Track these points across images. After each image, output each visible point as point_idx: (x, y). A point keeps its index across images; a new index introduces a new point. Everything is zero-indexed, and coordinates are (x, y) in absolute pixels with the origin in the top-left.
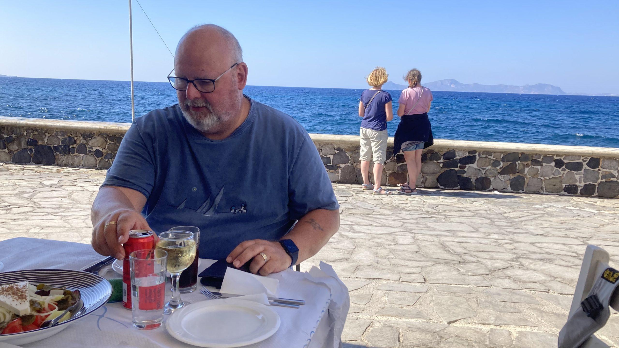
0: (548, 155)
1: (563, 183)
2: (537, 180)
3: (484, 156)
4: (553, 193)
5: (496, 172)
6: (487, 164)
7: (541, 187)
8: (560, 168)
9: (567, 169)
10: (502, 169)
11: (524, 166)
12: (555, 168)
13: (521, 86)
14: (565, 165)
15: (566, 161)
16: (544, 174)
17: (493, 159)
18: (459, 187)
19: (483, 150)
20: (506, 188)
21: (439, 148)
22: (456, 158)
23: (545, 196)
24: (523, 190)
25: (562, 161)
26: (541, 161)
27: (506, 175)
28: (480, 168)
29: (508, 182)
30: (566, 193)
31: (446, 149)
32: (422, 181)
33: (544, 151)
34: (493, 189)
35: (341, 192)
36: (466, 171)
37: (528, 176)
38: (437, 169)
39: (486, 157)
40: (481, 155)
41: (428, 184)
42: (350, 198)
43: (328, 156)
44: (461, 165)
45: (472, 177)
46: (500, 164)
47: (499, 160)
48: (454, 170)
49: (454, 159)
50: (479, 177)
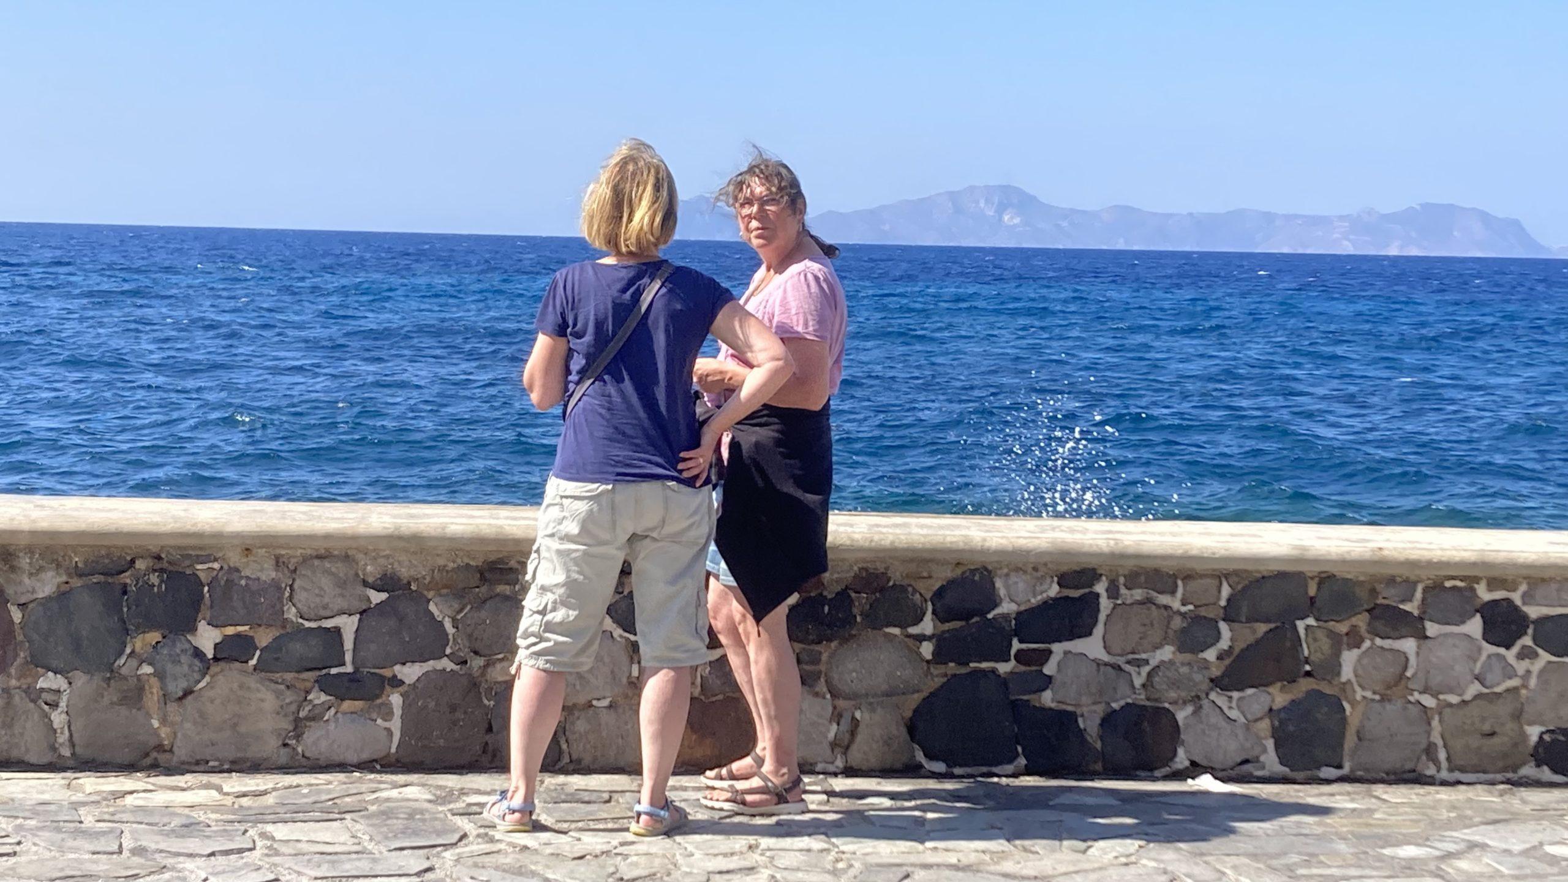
0: (1448, 584)
1: (1530, 724)
2: (1405, 709)
3: (1138, 594)
4: (1485, 772)
5: (1198, 677)
6: (1156, 635)
7: (1424, 746)
8: (1508, 647)
9: (1540, 651)
10: (1227, 662)
11: (1338, 643)
12: (1485, 644)
13: (1342, 218)
14: (1530, 631)
15: (1534, 612)
16: (1436, 680)
17: (1183, 609)
18: (1022, 761)
19: (1130, 564)
20: (1257, 760)
21: (912, 560)
22: (998, 611)
23: (1444, 794)
24: (1339, 767)
25: (1516, 608)
26: (1416, 613)
27: (1250, 691)
28: (1121, 661)
29: (1265, 725)
30: (1546, 774)
31: (943, 563)
32: (831, 735)
33: (1430, 564)
34: (1194, 764)
35: (398, 824)
36: (1049, 679)
37: (1359, 694)
38: (907, 673)
39: (1148, 601)
40: (1123, 591)
41: (861, 751)
42: (448, 855)
43: (328, 624)
44: (1024, 646)
45: (1085, 710)
46: (1218, 637)
47: (1211, 616)
48: (993, 671)
49: (990, 616)
50: (1115, 706)
